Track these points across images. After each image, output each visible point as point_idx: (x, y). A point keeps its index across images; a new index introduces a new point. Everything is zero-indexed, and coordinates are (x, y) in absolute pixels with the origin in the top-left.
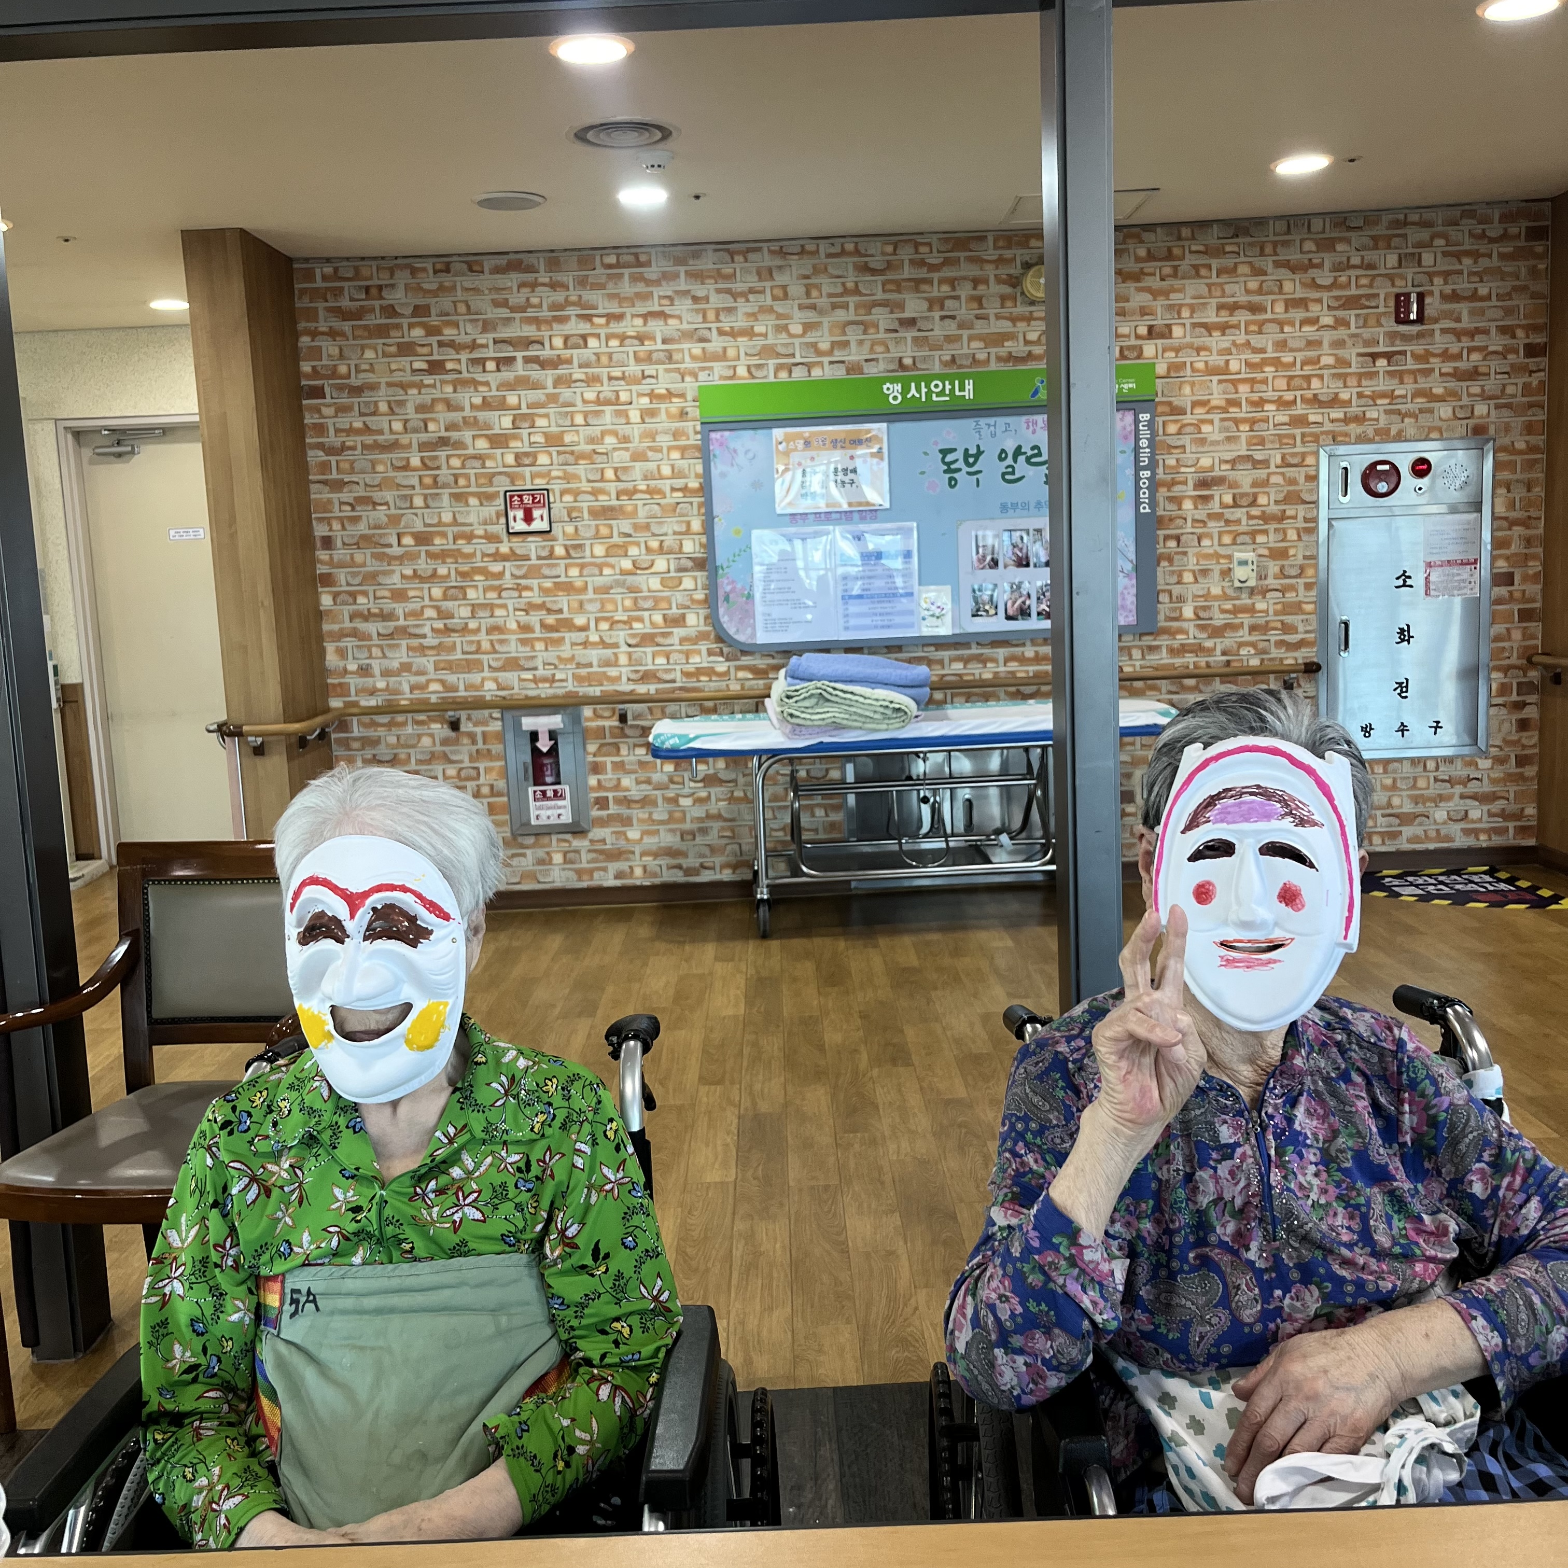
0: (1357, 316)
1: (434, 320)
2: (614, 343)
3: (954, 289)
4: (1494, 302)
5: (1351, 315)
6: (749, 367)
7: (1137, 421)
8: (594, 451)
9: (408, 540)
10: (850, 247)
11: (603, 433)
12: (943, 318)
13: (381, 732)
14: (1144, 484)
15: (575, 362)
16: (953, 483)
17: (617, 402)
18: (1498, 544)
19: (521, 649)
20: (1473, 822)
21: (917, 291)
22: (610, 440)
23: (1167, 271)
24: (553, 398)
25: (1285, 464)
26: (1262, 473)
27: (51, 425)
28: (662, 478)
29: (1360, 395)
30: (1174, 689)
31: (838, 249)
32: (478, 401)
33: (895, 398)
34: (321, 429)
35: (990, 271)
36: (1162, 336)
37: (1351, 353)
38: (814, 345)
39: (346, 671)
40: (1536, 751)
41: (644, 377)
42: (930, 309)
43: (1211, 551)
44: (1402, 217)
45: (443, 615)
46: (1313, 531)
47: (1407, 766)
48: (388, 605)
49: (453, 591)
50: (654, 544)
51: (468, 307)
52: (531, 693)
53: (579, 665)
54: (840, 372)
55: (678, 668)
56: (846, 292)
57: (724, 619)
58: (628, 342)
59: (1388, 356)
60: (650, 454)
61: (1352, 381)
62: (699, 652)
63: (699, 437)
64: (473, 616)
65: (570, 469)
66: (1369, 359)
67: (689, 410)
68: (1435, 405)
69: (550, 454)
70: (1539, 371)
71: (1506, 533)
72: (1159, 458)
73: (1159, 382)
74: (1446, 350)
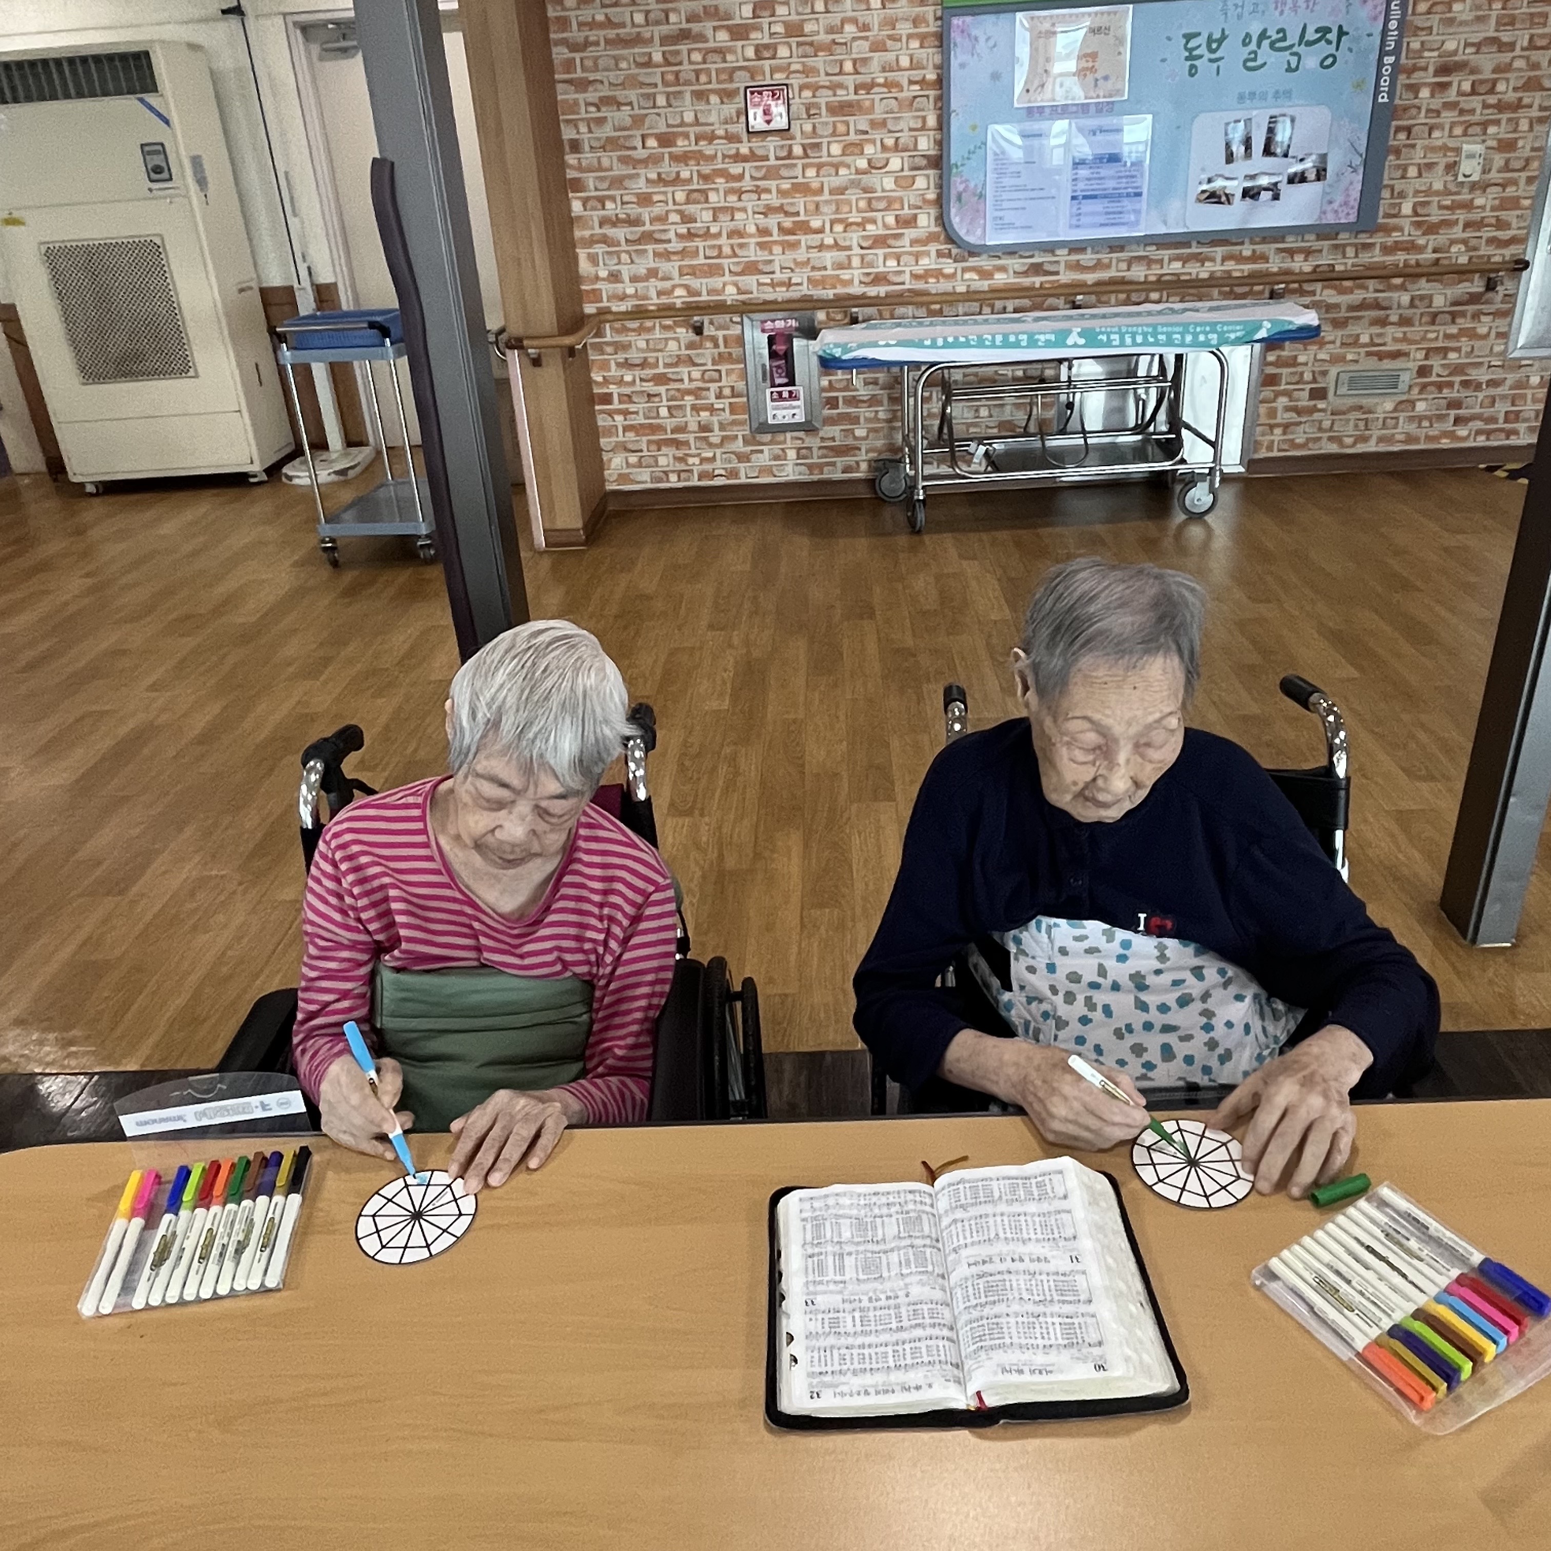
7: (1389, 1)
8: (834, 42)
9: (652, 142)
11: (843, 21)
13: (631, 337)
14: (1386, 71)
16: (1193, 71)
19: (759, 253)
22: (850, 29)
25: (1532, 46)
26: (1506, 57)
27: (279, 20)
28: (900, 70)
30: (1381, 287)
34: (564, 23)
39: (597, 278)
43: (1439, 143)
45: (687, 219)
48: (634, 210)
49: (695, 195)
50: (890, 142)
52: (770, 297)
53: (814, 268)
55: (907, 269)
57: (956, 220)
60: (889, 43)
62: (928, 254)
63: (939, 23)
64: (715, 220)
65: (810, 61)
69: (790, 45)
72: (1405, 41)
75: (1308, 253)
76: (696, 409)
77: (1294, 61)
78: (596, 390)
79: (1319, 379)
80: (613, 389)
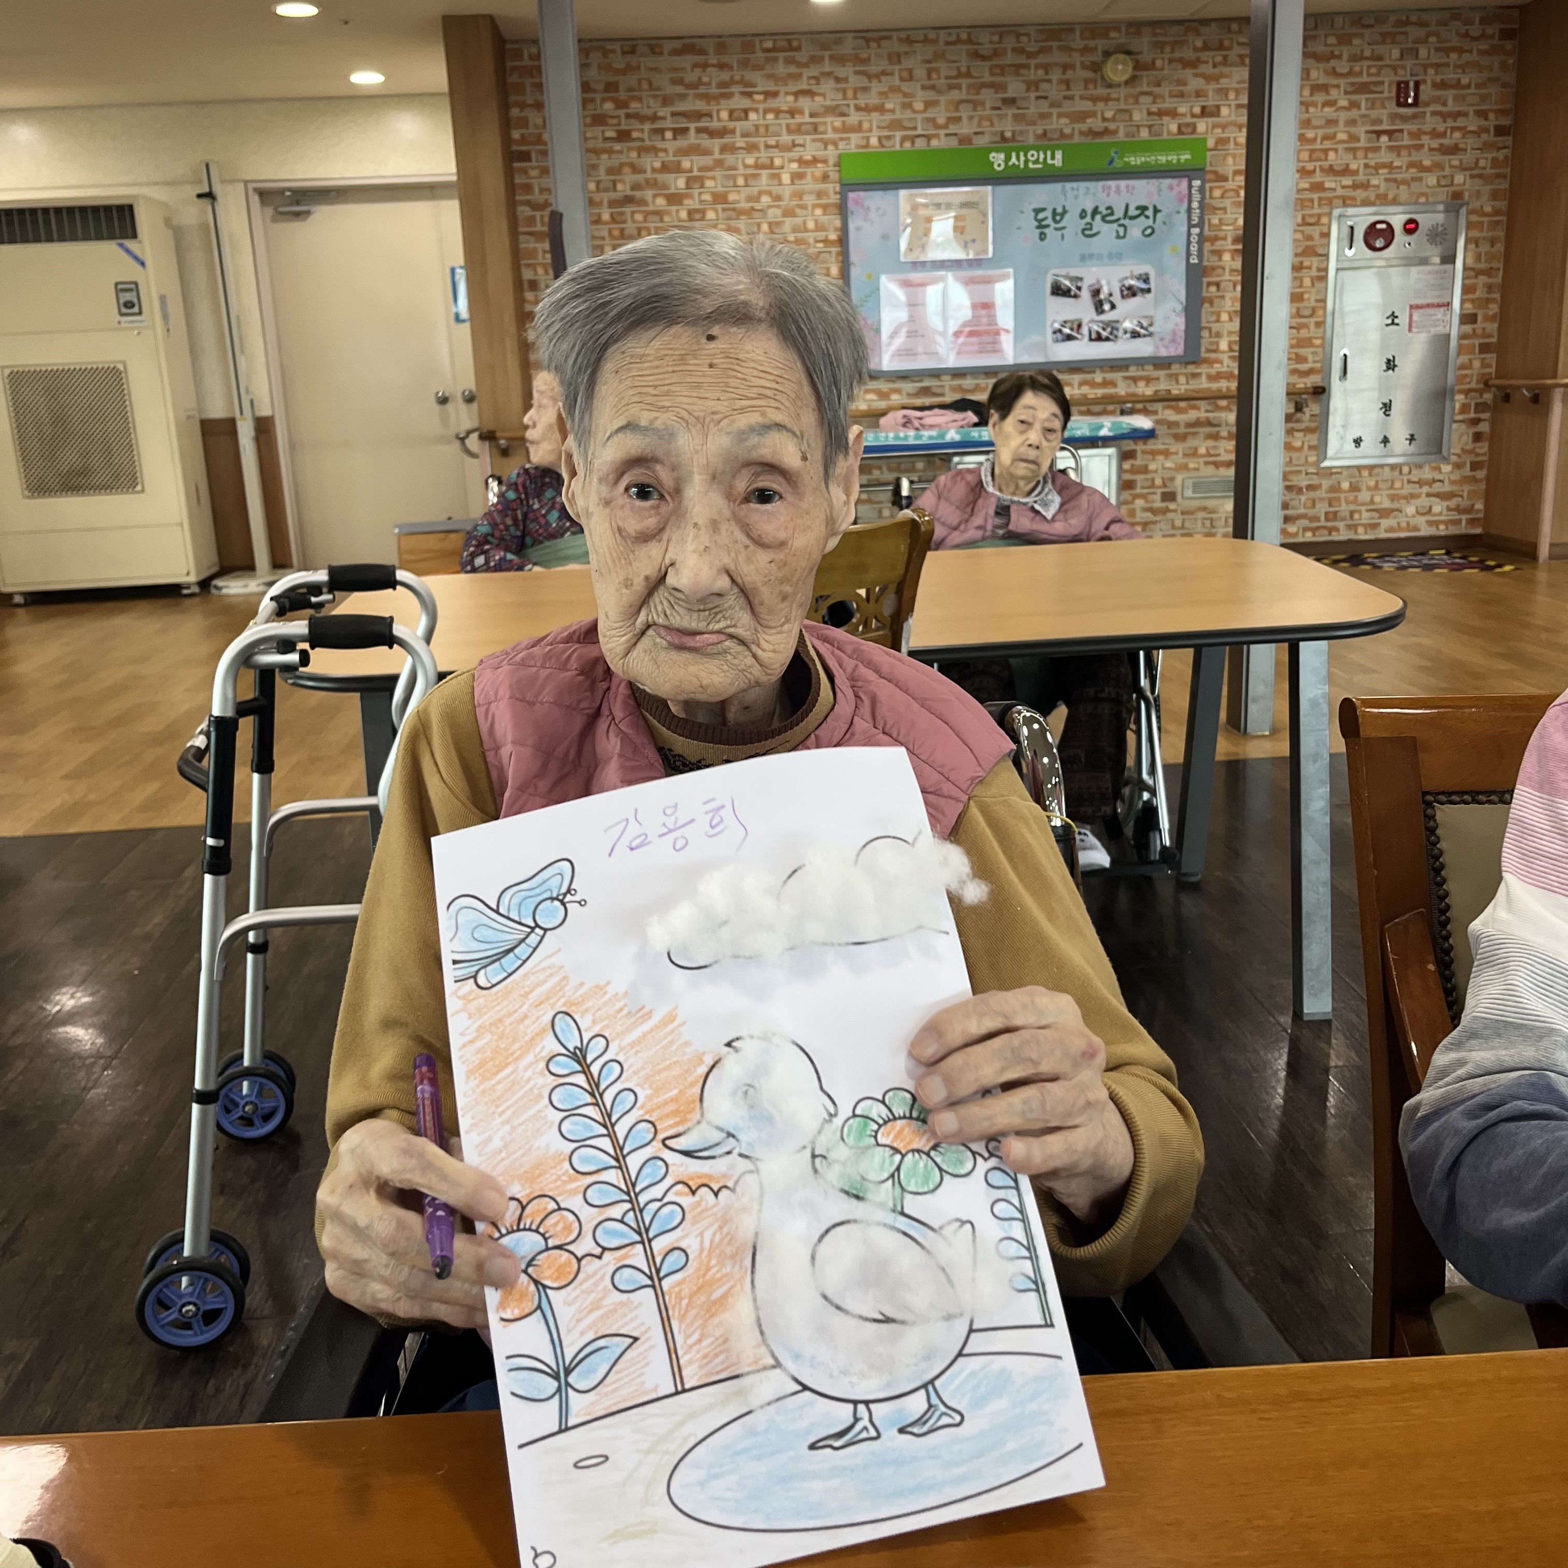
0: (1367, 100)
1: (622, 95)
2: (770, 116)
3: (1047, 73)
4: (1473, 90)
5: (1362, 99)
6: (880, 138)
7: (1190, 187)
8: (753, 209)
10: (964, 36)
11: (760, 193)
12: (1038, 98)
14: (1195, 239)
15: (738, 133)
16: (1042, 237)
17: (771, 166)
18: (1466, 290)
20: (1436, 515)
21: (1018, 74)
22: (765, 199)
23: (1219, 59)
24: (719, 163)
27: (240, 187)
28: (806, 230)
30: (1209, 408)
31: (953, 38)
32: (657, 165)
33: (999, 165)
34: (528, 188)
35: (1077, 58)
36: (1212, 115)
37: (1361, 130)
38: (932, 120)
40: (1485, 458)
41: (794, 145)
42: (1028, 90)
44: (1404, 18)
46: (1324, 278)
47: (1387, 469)
51: (650, 84)
54: (953, 142)
56: (960, 75)
58: (782, 115)
59: (1390, 133)
60: (798, 211)
61: (1360, 154)
63: (838, 196)
66: (1374, 136)
67: (831, 174)
68: (1424, 175)
69: (716, 211)
70: (1505, 148)
71: (1474, 281)
72: (1206, 218)
73: (1209, 153)
74: (1434, 129)
75: (1148, 380)
77: (1121, 230)
79: (1168, 483)
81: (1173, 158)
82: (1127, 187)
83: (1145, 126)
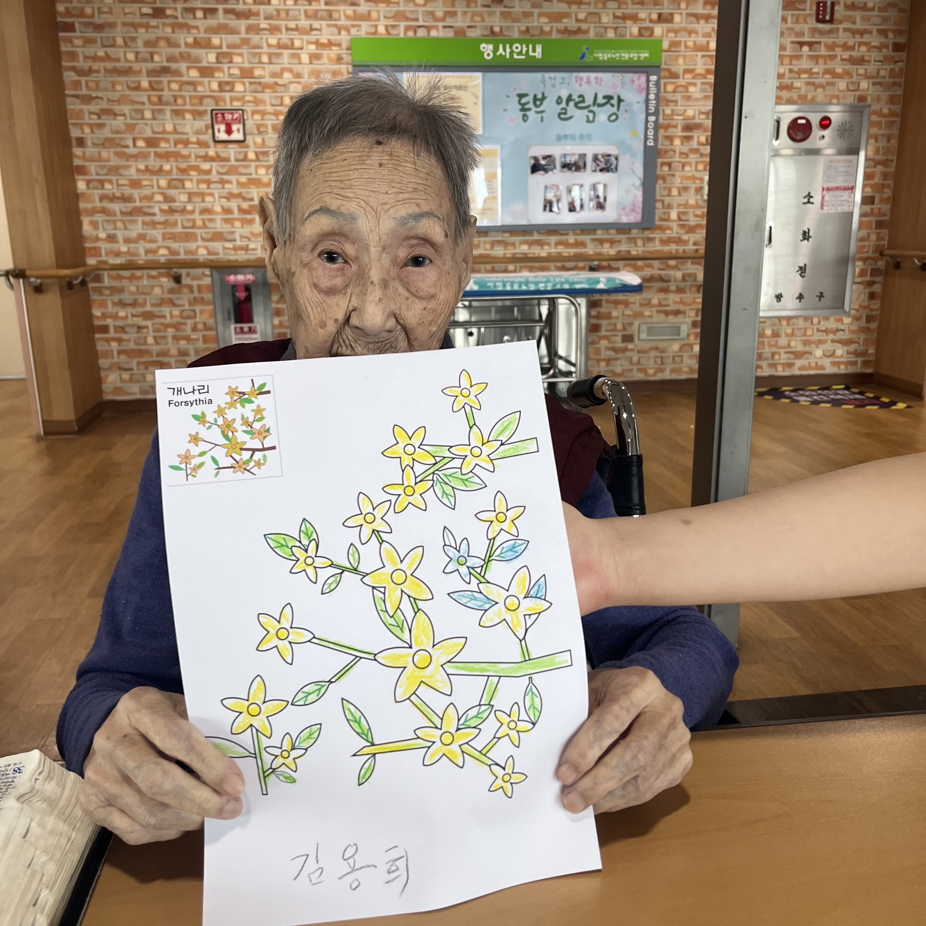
0: (793, 15)
4: (876, 12)
5: (790, 14)
6: (386, 27)
7: (648, 81)
8: (276, 84)
9: (141, 143)
13: (125, 283)
14: (651, 125)
15: (262, 16)
16: (525, 118)
17: (291, 46)
18: (867, 176)
19: (224, 226)
20: (838, 357)
22: (287, 76)
24: (245, 42)
29: (791, 71)
30: (661, 266)
32: (190, 40)
33: (488, 55)
34: (73, 56)
36: (667, 21)
37: (788, 41)
38: (432, 13)
39: (97, 239)
40: (877, 313)
41: (312, 29)
43: (690, 174)
45: (168, 199)
47: (801, 320)
48: (128, 191)
49: (174, 182)
52: (232, 258)
54: (450, 33)
59: (810, 44)
61: (786, 61)
64: (190, 201)
65: (259, 95)
66: (798, 46)
67: (344, 56)
68: (836, 80)
69: (244, 84)
70: (901, 61)
71: (873, 170)
72: (661, 108)
73: (664, 54)
74: (846, 43)
75: (612, 242)
76: (176, 338)
77: (591, 116)
78: (97, 323)
79: (627, 328)
80: (109, 321)
81: (634, 56)
82: (596, 78)
83: (610, 27)
